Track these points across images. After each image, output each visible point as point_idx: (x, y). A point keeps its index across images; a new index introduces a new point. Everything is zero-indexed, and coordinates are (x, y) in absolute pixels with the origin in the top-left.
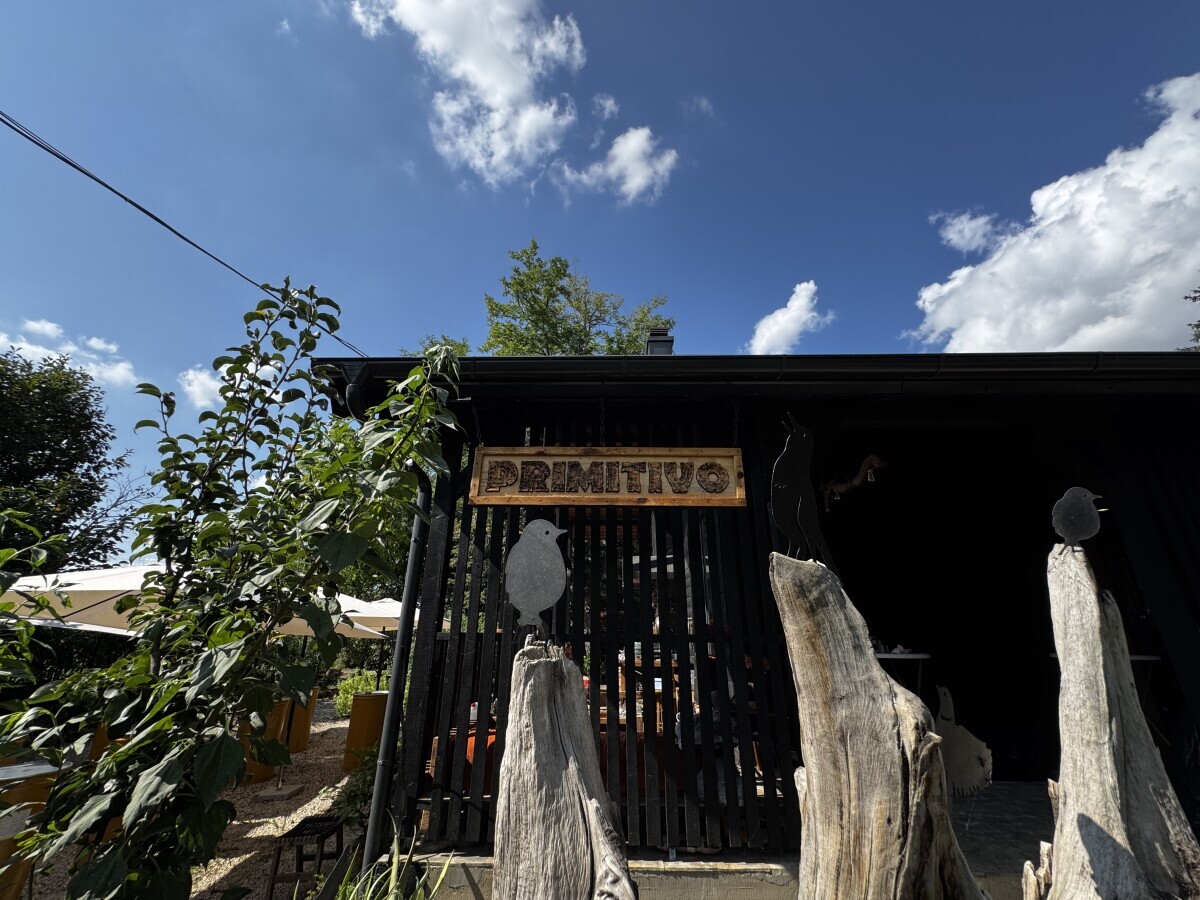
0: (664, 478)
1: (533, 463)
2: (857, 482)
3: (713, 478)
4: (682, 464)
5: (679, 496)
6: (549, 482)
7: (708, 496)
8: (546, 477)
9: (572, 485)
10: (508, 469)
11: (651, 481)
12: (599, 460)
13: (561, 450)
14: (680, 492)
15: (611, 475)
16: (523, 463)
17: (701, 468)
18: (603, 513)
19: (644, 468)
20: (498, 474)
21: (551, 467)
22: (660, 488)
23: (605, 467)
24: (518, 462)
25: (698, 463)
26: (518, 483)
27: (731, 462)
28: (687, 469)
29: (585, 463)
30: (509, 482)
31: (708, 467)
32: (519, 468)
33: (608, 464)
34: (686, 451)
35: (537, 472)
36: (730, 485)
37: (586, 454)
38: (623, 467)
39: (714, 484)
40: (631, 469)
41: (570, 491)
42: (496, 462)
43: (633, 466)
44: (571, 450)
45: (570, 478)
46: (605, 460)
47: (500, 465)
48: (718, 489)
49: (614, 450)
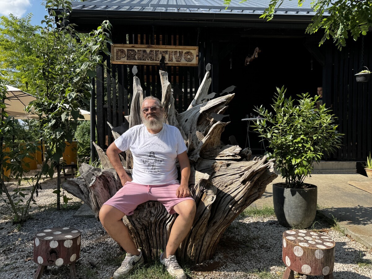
0: (173, 56)
1: (131, 50)
2: (253, 57)
3: (189, 57)
4: (179, 52)
5: (178, 62)
6: (136, 57)
7: (187, 62)
8: (135, 55)
9: (144, 58)
10: (122, 52)
11: (169, 57)
12: (153, 49)
13: (140, 46)
14: (178, 61)
15: (156, 55)
16: (127, 50)
17: (185, 53)
18: (151, 67)
19: (167, 53)
20: (119, 54)
21: (137, 52)
22: (172, 60)
23: (154, 52)
24: (126, 49)
25: (185, 51)
26: (126, 57)
27: (194, 51)
28: (181, 53)
29: (148, 50)
30: (123, 56)
31: (188, 53)
32: (126, 51)
33: (156, 51)
34: (181, 47)
35: (132, 53)
36: (194, 59)
37: (148, 47)
38: (160, 52)
39: (189, 59)
40: (163, 53)
41: (143, 60)
42: (119, 49)
43: (163, 52)
44: (143, 46)
45: (143, 56)
46: (155, 50)
47: (120, 50)
48: (190, 60)
49: (157, 46)
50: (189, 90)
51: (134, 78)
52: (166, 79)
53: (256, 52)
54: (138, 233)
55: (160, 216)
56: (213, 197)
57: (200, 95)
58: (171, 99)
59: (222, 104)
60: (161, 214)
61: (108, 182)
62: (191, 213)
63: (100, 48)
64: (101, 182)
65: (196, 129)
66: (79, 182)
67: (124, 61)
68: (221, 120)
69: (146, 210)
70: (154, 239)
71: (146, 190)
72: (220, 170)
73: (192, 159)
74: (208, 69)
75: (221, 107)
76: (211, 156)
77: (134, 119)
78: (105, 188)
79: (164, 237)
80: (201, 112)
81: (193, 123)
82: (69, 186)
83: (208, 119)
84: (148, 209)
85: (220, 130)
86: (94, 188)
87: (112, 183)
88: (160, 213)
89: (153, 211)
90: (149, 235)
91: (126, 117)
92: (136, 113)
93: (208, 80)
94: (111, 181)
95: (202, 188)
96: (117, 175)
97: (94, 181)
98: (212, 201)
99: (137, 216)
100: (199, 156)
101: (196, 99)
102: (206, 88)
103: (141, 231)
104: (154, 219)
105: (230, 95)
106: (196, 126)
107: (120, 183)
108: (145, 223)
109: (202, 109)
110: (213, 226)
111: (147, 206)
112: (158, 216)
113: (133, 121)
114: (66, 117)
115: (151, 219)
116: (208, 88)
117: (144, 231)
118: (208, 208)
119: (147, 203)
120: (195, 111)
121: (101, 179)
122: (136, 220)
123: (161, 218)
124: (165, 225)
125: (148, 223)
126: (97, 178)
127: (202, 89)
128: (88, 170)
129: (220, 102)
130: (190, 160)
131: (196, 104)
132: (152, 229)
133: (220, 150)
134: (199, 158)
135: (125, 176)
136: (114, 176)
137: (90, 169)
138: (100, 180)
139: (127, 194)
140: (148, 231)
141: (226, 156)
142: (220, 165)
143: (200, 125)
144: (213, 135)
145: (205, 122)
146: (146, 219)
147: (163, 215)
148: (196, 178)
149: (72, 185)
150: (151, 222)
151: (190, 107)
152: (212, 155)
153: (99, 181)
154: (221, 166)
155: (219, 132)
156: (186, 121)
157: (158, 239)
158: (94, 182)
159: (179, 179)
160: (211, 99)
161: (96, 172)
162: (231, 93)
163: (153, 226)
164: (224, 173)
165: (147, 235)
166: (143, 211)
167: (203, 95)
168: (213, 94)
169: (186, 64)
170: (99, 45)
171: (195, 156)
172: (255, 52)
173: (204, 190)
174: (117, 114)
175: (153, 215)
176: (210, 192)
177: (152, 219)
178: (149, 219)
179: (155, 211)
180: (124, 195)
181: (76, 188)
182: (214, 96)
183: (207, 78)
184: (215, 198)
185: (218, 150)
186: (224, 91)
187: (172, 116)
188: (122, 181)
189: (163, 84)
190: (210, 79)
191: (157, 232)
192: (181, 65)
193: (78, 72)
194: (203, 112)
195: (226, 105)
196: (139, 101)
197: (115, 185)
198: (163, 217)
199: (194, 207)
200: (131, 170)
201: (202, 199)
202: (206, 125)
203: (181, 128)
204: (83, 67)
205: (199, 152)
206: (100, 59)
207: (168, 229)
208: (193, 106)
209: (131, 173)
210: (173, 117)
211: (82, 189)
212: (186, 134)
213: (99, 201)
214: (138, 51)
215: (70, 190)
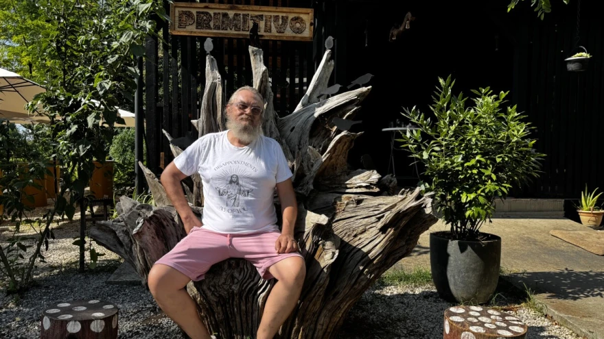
0: (272, 24)
1: (203, 13)
2: (401, 29)
3: (298, 25)
4: (282, 17)
5: (280, 34)
6: (212, 24)
7: (294, 34)
8: (210, 21)
9: (224, 26)
10: (189, 15)
11: (266, 26)
12: (239, 12)
13: (217, 6)
14: (280, 32)
15: (245, 22)
17: (292, 19)
18: (235, 41)
19: (262, 18)
20: (184, 18)
21: (212, 15)
22: (270, 30)
23: (242, 16)
24: (194, 11)
25: (291, 16)
26: (195, 24)
27: (307, 16)
28: (285, 19)
29: (231, 13)
30: (191, 23)
31: (296, 19)
32: (195, 15)
33: (244, 15)
34: (285, 9)
35: (205, 18)
36: (307, 29)
37: (231, 9)
38: (251, 17)
39: (298, 29)
40: (255, 19)
41: (223, 29)
42: (183, 11)
43: (256, 17)
44: (223, 6)
45: (223, 22)
46: (242, 13)
47: (185, 13)
48: (300, 31)
49: (246, 7)
50: (297, 80)
51: (207, 57)
52: (261, 61)
53: (408, 20)
54: (212, 310)
55: (248, 282)
56: (334, 253)
57: (315, 87)
58: (268, 93)
59: (351, 103)
60: (250, 280)
61: (164, 227)
62: (297, 278)
63: (152, 9)
64: (152, 227)
65: (308, 143)
66: (115, 227)
67: (191, 30)
68: (349, 127)
69: (224, 273)
70: (238, 319)
71: (225, 241)
72: (346, 209)
73: (300, 192)
74: (328, 45)
75: (350, 108)
76: (332, 188)
77: (207, 124)
78: (158, 237)
79: (254, 316)
80: (316, 115)
81: (303, 134)
82: (100, 233)
83: (327, 127)
84: (229, 271)
85: (346, 146)
86: (140, 237)
87: (170, 229)
88: (247, 278)
89: (236, 274)
90: (229, 312)
91: (194, 122)
92: (210, 117)
93: (329, 63)
94: (168, 226)
95: (316, 238)
96: (179, 216)
97: (140, 225)
98: (332, 258)
99: (210, 282)
100: (311, 187)
101: (308, 95)
102: (325, 76)
103: (217, 306)
104: (238, 287)
105: (364, 89)
106: (308, 139)
107: (183, 229)
108: (224, 293)
109: (318, 111)
110: (333, 299)
111: (226, 266)
112: (245, 283)
113: (205, 128)
114: (95, 121)
115: (233, 287)
116: (329, 76)
117: (222, 306)
118: (325, 270)
119: (227, 263)
120: (307, 115)
121: (152, 222)
122: (209, 289)
123: (250, 286)
124: (256, 297)
125: (228, 293)
126: (146, 221)
127: (319, 79)
128: (130, 207)
129: (348, 101)
130: (296, 193)
131: (309, 102)
132: (235, 303)
133: (346, 177)
134: (312, 191)
135: (191, 218)
136: (173, 218)
137: (133, 206)
138: (151, 224)
139: (193, 247)
140: (227, 306)
141: (356, 188)
142: (346, 202)
143: (315, 136)
144: (336, 153)
145: (323, 133)
146: (225, 286)
147: (253, 281)
148: (306, 222)
149: (105, 231)
150: (233, 292)
151: (299, 107)
152: (334, 186)
153: (148, 225)
154: (347, 204)
155: (345, 148)
156: (292, 131)
157: (244, 319)
158: (141, 227)
159: (279, 223)
160: (333, 95)
161: (144, 210)
162: (366, 85)
163: (236, 298)
164: (353, 215)
165: (225, 313)
166: (221, 275)
167: (320, 88)
168: (337, 87)
169: (294, 37)
170: (150, 4)
171: (305, 187)
172: (405, 19)
173: (319, 241)
174: (179, 116)
175: (236, 281)
176: (328, 244)
177: (235, 288)
178: (230, 287)
179: (240, 275)
180: (189, 249)
181: (111, 237)
182: (337, 90)
183: (327, 61)
184: (337, 254)
185: (342, 178)
186: (354, 83)
187: (269, 121)
188: (186, 227)
189: (256, 68)
190: (332, 62)
191: (243, 308)
192: (285, 39)
193: (115, 47)
194: (320, 116)
195: (357, 105)
196: (216, 96)
197: (174, 232)
198: (252, 284)
199: (302, 269)
200: (200, 208)
201: (316, 257)
202: (324, 138)
203: (284, 141)
204: (124, 39)
205: (312, 181)
206: (153, 27)
207: (260, 304)
208: (304, 105)
209: (201, 212)
210: (271, 123)
211: (121, 238)
212: (291, 151)
213: (149, 258)
214: (215, 14)
215: (100, 239)
